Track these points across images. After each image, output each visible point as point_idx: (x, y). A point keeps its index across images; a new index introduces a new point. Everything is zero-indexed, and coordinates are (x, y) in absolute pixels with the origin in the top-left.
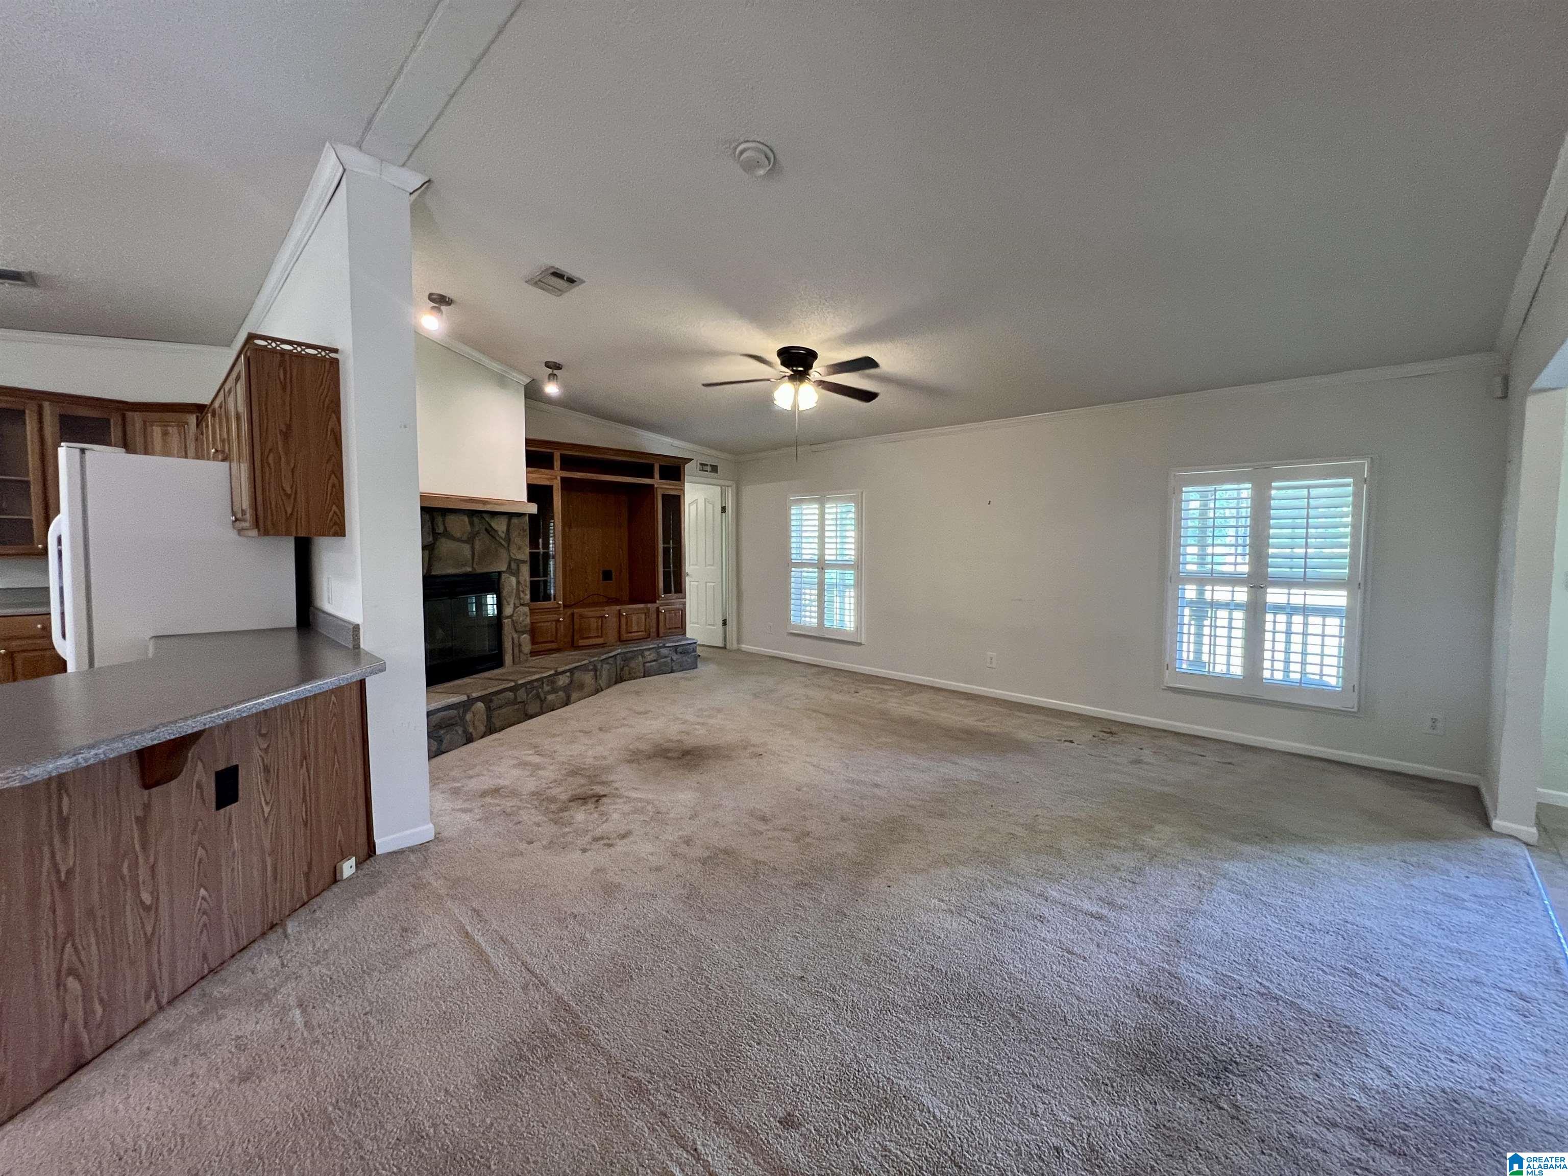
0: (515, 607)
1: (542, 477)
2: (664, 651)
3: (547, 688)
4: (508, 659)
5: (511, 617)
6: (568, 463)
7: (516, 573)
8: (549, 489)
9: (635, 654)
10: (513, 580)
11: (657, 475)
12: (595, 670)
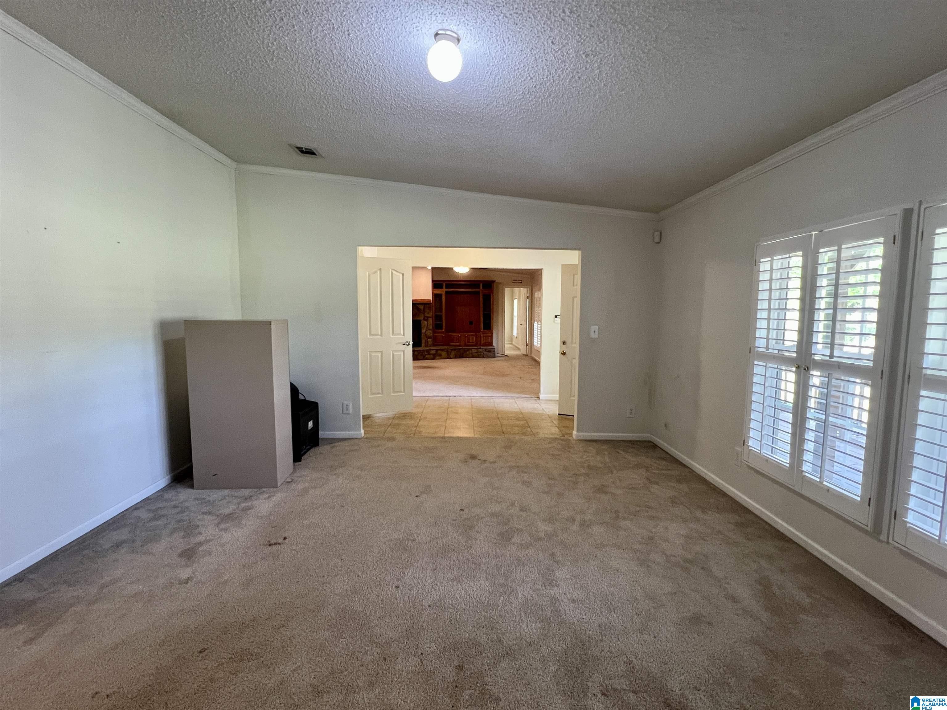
0: (426, 330)
1: (438, 291)
2: (480, 350)
3: (426, 353)
4: (423, 345)
5: (425, 333)
6: (448, 286)
7: (427, 320)
8: (441, 295)
9: (468, 350)
10: (426, 322)
11: (481, 288)
12: (447, 351)
